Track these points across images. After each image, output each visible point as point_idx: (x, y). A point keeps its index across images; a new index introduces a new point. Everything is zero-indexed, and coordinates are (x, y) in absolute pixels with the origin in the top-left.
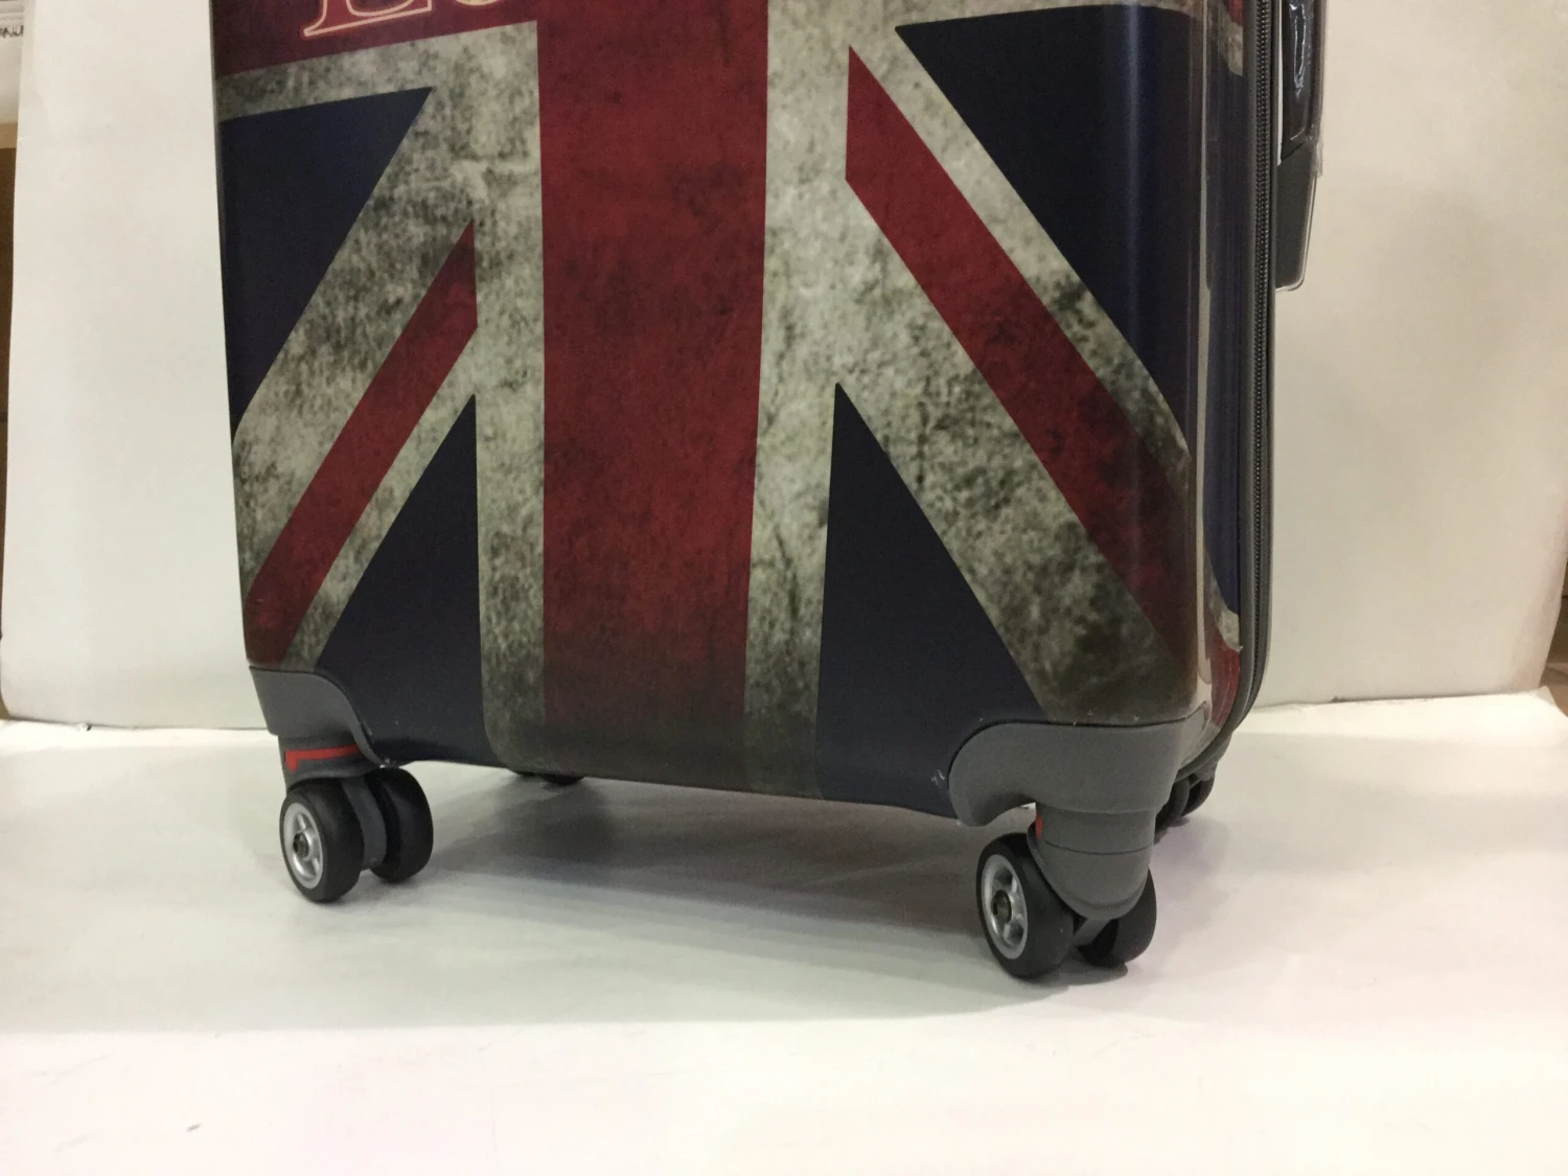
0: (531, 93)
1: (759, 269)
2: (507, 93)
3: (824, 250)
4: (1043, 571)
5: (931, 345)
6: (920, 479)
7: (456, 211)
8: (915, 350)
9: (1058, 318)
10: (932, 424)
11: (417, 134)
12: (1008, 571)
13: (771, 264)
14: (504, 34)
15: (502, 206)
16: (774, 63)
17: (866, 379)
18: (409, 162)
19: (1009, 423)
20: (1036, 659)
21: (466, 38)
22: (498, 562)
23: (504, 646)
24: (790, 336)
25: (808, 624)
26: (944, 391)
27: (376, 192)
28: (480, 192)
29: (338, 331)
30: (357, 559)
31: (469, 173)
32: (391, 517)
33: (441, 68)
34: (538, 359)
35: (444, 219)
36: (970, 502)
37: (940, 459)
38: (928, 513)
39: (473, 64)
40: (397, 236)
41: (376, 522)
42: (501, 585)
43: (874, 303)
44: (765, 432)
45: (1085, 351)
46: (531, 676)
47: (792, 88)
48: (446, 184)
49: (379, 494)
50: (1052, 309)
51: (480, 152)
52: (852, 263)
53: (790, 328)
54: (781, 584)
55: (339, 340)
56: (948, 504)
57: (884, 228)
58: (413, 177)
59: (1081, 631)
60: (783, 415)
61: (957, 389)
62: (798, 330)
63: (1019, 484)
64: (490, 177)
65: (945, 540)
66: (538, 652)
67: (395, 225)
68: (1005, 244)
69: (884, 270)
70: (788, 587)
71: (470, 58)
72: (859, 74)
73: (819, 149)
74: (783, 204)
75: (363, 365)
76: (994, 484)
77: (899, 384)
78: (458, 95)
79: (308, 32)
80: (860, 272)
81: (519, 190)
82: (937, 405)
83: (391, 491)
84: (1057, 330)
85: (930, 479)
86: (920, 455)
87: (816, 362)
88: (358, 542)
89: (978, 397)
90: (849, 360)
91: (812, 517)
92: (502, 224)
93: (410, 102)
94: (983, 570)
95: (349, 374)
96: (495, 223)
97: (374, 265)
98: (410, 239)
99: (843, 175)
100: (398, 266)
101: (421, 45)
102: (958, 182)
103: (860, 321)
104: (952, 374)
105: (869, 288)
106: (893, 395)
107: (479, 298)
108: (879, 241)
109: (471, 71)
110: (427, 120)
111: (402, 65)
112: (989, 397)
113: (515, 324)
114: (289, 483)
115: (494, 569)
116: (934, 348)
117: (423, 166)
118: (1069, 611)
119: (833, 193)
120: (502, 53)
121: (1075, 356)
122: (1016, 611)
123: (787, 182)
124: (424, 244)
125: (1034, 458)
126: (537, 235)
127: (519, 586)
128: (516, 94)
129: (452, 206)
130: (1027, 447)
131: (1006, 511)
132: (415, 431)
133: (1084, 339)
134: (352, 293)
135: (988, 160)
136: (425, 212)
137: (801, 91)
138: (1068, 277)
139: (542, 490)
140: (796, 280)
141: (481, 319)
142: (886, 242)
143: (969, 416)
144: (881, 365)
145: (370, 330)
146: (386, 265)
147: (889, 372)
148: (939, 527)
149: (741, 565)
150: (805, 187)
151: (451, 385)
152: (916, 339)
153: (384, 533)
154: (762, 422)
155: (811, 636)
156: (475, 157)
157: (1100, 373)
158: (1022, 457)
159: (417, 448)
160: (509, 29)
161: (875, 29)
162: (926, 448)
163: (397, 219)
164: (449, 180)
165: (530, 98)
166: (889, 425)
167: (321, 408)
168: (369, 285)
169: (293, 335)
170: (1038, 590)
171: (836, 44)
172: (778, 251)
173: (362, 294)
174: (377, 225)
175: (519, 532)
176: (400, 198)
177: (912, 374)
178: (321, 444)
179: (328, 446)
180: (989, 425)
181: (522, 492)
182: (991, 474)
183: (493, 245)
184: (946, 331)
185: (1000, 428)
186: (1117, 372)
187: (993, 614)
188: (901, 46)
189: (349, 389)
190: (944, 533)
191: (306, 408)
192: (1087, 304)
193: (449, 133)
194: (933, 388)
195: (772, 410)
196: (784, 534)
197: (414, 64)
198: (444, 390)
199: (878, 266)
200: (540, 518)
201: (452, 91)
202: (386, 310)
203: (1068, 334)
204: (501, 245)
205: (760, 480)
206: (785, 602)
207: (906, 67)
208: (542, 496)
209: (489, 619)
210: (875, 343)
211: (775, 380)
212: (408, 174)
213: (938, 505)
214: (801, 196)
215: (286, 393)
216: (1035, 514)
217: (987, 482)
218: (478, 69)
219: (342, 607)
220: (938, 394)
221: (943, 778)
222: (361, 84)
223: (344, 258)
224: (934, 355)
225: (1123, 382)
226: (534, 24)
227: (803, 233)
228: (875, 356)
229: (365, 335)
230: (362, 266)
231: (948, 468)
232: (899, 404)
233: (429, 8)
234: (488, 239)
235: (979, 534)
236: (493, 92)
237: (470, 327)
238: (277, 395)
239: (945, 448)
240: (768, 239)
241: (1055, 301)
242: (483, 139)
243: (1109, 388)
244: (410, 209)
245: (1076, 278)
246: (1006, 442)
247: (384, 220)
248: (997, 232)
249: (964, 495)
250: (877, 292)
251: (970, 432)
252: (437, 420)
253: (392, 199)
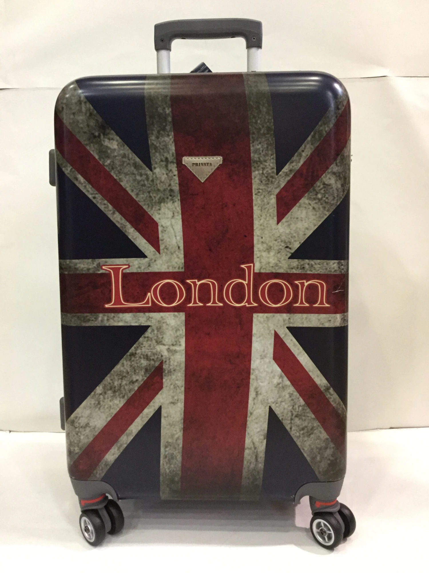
0: (183, 330)
1: (249, 378)
2: (175, 330)
3: (267, 375)
4: (320, 449)
5: (294, 398)
6: (291, 428)
7: (158, 358)
8: (290, 399)
9: (325, 394)
10: (294, 416)
11: (145, 337)
12: (312, 449)
13: (252, 377)
14: (174, 314)
15: (172, 357)
16: (254, 331)
17: (277, 405)
18: (142, 344)
19: (313, 416)
20: (318, 468)
21: (162, 314)
22: (167, 449)
23: (168, 471)
24: (257, 394)
25: (260, 463)
26: (297, 409)
27: (130, 351)
28: (165, 353)
29: (115, 387)
30: (118, 449)
31: (162, 349)
32: (131, 438)
33: (153, 321)
34: (182, 397)
35: (153, 360)
36: (303, 434)
37: (296, 424)
38: (292, 436)
39: (165, 321)
40: (137, 363)
41: (126, 439)
42: (168, 455)
43: (280, 388)
44: (249, 417)
45: (331, 400)
46: (176, 479)
47: (260, 337)
48: (154, 351)
49: (127, 431)
50: (324, 391)
51: (165, 343)
52: (274, 378)
53: (257, 392)
54: (254, 453)
55: (116, 391)
56: (298, 434)
57: (282, 371)
58: (143, 348)
59: (329, 462)
60: (255, 413)
61: (300, 408)
62: (259, 393)
63: (315, 430)
64: (168, 350)
65: (297, 442)
66: (180, 473)
67: (137, 360)
68: (313, 377)
69: (282, 381)
70: (255, 454)
71: (163, 319)
72: (277, 336)
73: (266, 352)
74: (255, 363)
75: (123, 397)
76: (309, 430)
77: (286, 406)
78: (159, 329)
79: (107, 306)
80: (276, 381)
81: (178, 354)
82: (295, 411)
83: (132, 431)
84: (325, 396)
85: (293, 428)
86: (291, 423)
87: (264, 401)
88: (119, 445)
89: (306, 410)
90: (273, 400)
91: (262, 437)
92: (172, 362)
93: (142, 329)
94: (306, 449)
95: (118, 399)
96: (170, 362)
97: (129, 371)
98: (142, 364)
99: (272, 358)
100: (137, 371)
101: (147, 314)
102: (301, 362)
103: (276, 392)
104: (299, 404)
105: (279, 384)
106: (284, 409)
107: (164, 380)
108: (281, 374)
109: (164, 323)
110: (148, 333)
111: (141, 319)
112: (308, 410)
113: (175, 387)
114: (94, 428)
115: (166, 451)
116: (295, 399)
117: (147, 346)
118: (326, 458)
119: (270, 362)
120: (174, 319)
121: (329, 402)
122: (313, 458)
123: (257, 358)
124: (146, 366)
125: (319, 424)
126: (183, 365)
127: (174, 456)
128: (177, 330)
129: (156, 357)
130: (317, 421)
131: (312, 436)
132: (141, 415)
133: (331, 398)
134: (121, 377)
135: (309, 358)
136: (147, 357)
137: (261, 338)
138: (327, 384)
139: (182, 431)
140: (259, 381)
141: (164, 386)
142: (283, 374)
143: (303, 414)
144: (281, 402)
145: (126, 387)
146: (133, 370)
147: (283, 404)
148: (295, 439)
149: (242, 449)
150: (262, 360)
151: (154, 403)
152: (290, 396)
153: (128, 442)
154: (249, 414)
155: (261, 466)
156: (164, 345)
157: (334, 405)
158: (316, 424)
159: (141, 420)
160: (176, 313)
161: (281, 326)
162: (292, 422)
163: (137, 358)
164: (155, 350)
165: (182, 331)
166: (283, 416)
167: (107, 408)
168: (127, 375)
169: (98, 387)
170: (319, 453)
171: (271, 329)
172: (254, 374)
173: (124, 378)
174: (130, 360)
175: (175, 442)
176: (139, 353)
177: (289, 404)
178: (107, 418)
179: (109, 419)
180: (308, 416)
181: (176, 431)
182: (308, 427)
183: (169, 367)
184: (298, 395)
185: (311, 417)
186: (337, 405)
187: (308, 459)
188: (287, 331)
189: (119, 403)
190: (297, 441)
191: (101, 408)
192: (331, 390)
193: (156, 338)
194: (294, 408)
195: (252, 411)
196: (254, 441)
197: (145, 319)
198: (151, 404)
199: (281, 379)
200: (181, 438)
201: (157, 327)
202: (132, 382)
203: (327, 397)
204: (171, 367)
205: (248, 428)
206: (254, 457)
207: (289, 336)
208: (182, 432)
209: (163, 464)
210: (280, 397)
211: (252, 404)
212: (142, 347)
213: (295, 434)
214: (261, 362)
215: (94, 404)
216: (319, 436)
217: (308, 429)
218: (166, 322)
219: (112, 463)
220: (296, 409)
221: (294, 496)
222: (125, 322)
223: (118, 368)
224: (295, 400)
225: (339, 407)
226: (184, 313)
227: (261, 370)
228: (280, 400)
229: (124, 388)
230: (125, 371)
231: (298, 426)
232: (286, 411)
233: (150, 305)
234: (167, 366)
235: (305, 441)
236: (171, 329)
237: (161, 388)
238: (91, 404)
239: (297, 421)
240: (252, 371)
241: (325, 390)
242: (167, 340)
243: (335, 408)
244: (142, 356)
245: (329, 385)
246: (312, 420)
247: (133, 359)
248: (311, 374)
249: (302, 432)
250: (281, 385)
251: (304, 418)
252: (148, 412)
253: (136, 353)
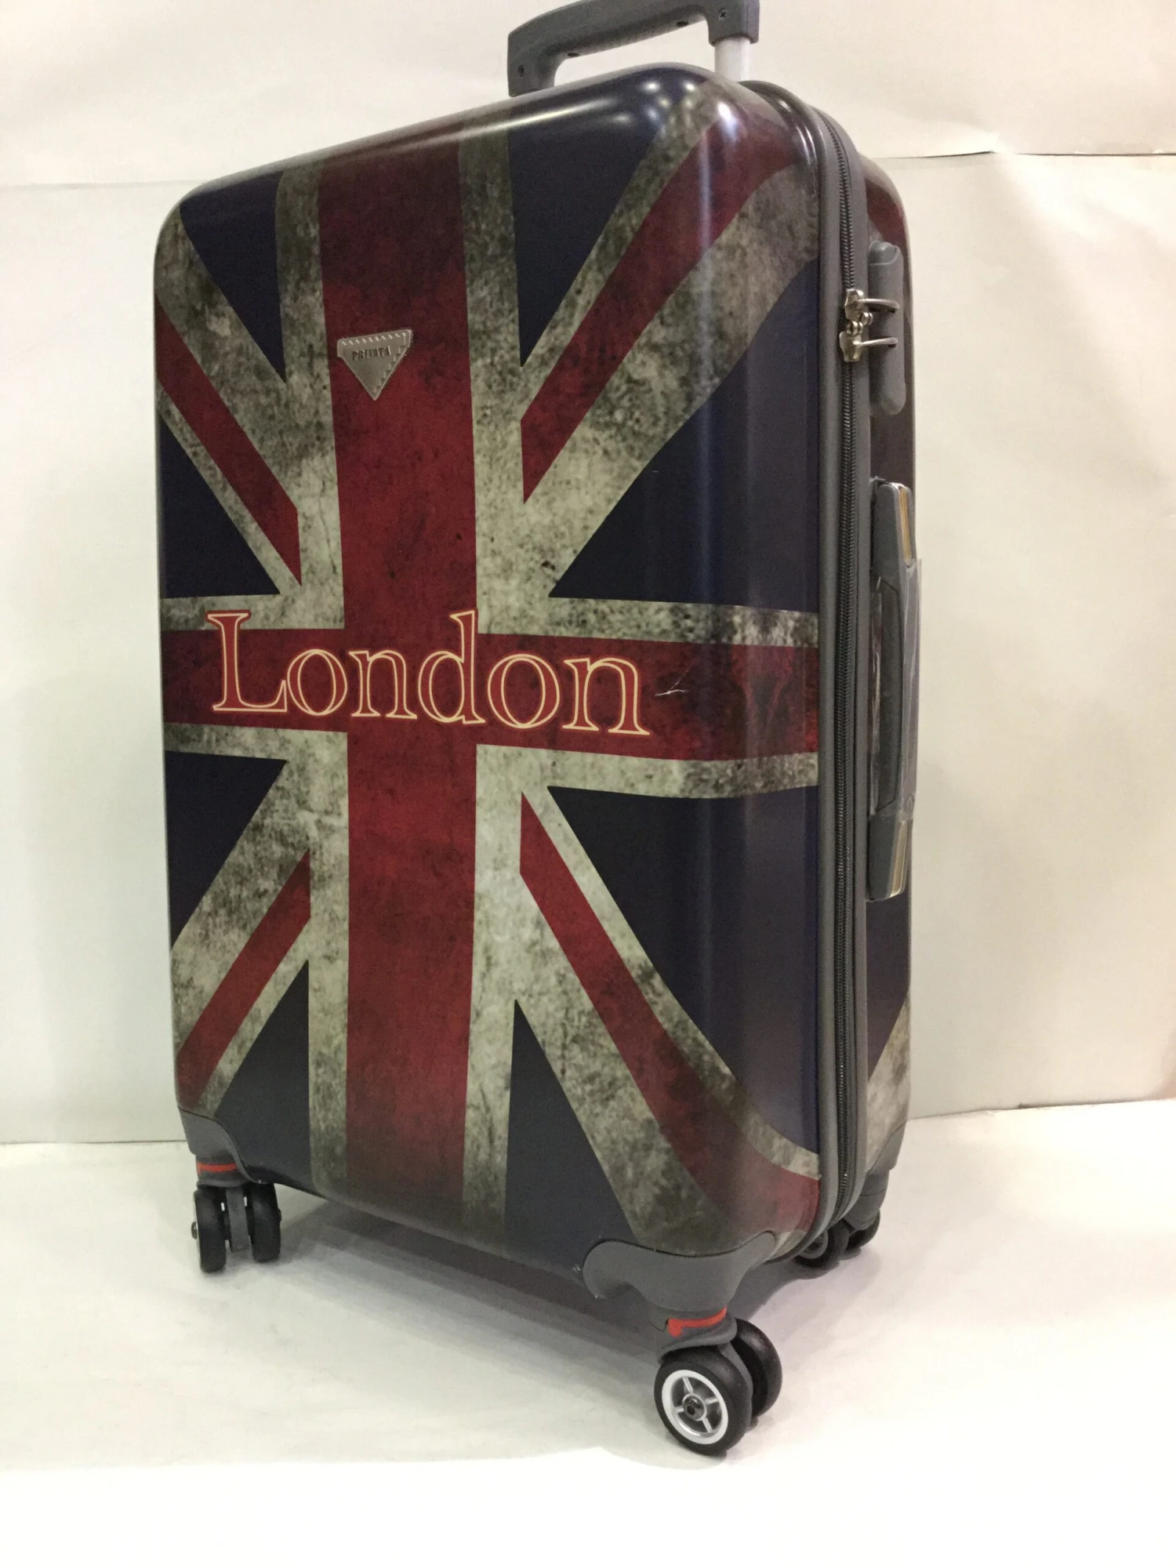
0: (344, 777)
1: (471, 918)
2: (329, 775)
3: (508, 915)
4: (634, 1147)
5: (569, 987)
6: (563, 1072)
7: (300, 842)
8: (560, 989)
9: (641, 987)
10: (569, 1038)
11: (278, 788)
12: (613, 1142)
13: (478, 915)
14: (328, 736)
15: (326, 844)
16: (480, 792)
17: (532, 1001)
18: (273, 804)
19: (613, 1047)
20: (631, 1202)
21: (308, 734)
22: (321, 1071)
23: (323, 1127)
24: (489, 962)
25: (499, 1152)
26: (576, 1019)
27: (254, 819)
28: (314, 833)
29: (231, 902)
30: (239, 1052)
31: (306, 818)
32: (259, 1029)
33: (292, 749)
34: (344, 945)
35: (293, 845)
36: (592, 1093)
37: (574, 1061)
38: (568, 1094)
39: (310, 751)
40: (265, 850)
41: (251, 1029)
42: (322, 1087)
43: (536, 954)
44: (475, 1022)
45: (657, 1010)
46: (339, 1150)
47: (490, 810)
48: (294, 823)
49: (252, 1011)
50: (637, 981)
51: (313, 807)
52: (523, 926)
53: (489, 959)
54: (484, 1120)
55: (232, 908)
56: (579, 1091)
57: (542, 908)
58: (275, 815)
59: (657, 1191)
60: (484, 1013)
61: (584, 1019)
62: (493, 961)
63: (620, 1088)
64: (319, 822)
65: (577, 1114)
66: (343, 1135)
67: (264, 842)
68: (610, 934)
69: (542, 935)
70: (488, 1125)
71: (308, 747)
72: (527, 811)
73: (505, 850)
74: (484, 880)
75: (244, 927)
76: (606, 1084)
77: (551, 1008)
78: (302, 770)
79: (216, 708)
80: (528, 933)
81: (336, 836)
82: (572, 1026)
83: (260, 1011)
84: (639, 994)
85: (568, 1073)
86: (563, 1056)
87: (504, 984)
88: (239, 1041)
89: (596, 1027)
90: (523, 988)
91: (501, 1083)
92: (326, 855)
93: (271, 769)
94: (599, 1139)
95: (236, 930)
96: (322, 854)
97: (252, 866)
98: (273, 853)
99: (519, 870)
100: (266, 869)
101: (281, 732)
102: (583, 890)
103: (528, 962)
104: (581, 1008)
105: (534, 944)
106: (548, 1015)
107: (312, 899)
108: (538, 917)
109: (310, 756)
110: (283, 781)
111: (270, 742)
112: (602, 1029)
113: (332, 920)
114: (201, 992)
115: (317, 1075)
116: (571, 990)
117: (281, 809)
118: (649, 1177)
119: (513, 880)
120: (328, 748)
121: (651, 1014)
122: (619, 1170)
123: (487, 867)
124: (281, 858)
125: (628, 1072)
126: (346, 866)
127: (332, 1089)
128: (334, 776)
129: (298, 838)
130: (624, 1065)
131: (612, 1103)
132: (274, 976)
133: (655, 1003)
134: (239, 879)
135: (600, 881)
136: (282, 839)
137: (494, 812)
138: (646, 962)
139: (346, 1030)
140: (492, 929)
141: (313, 912)
142: (543, 918)
143: (591, 1037)
144: (540, 994)
145: (249, 906)
146: (259, 867)
147: (545, 999)
148: (574, 1105)
149: (461, 1107)
150: (497, 873)
151: (295, 951)
152: (560, 982)
153: (255, 1037)
154: (473, 1016)
155: (501, 1160)
156: (311, 810)
157: (666, 1026)
158: (622, 1071)
159: (275, 986)
160: (331, 733)
161: (536, 784)
162: (566, 1053)
163: (266, 838)
164: (296, 821)
165: (343, 781)
166: (545, 1033)
167: (220, 948)
168: (248, 877)
169: (204, 898)
170: (631, 1159)
171: (515, 789)
172: (482, 908)
173: (245, 882)
174: (254, 840)
175: (333, 1055)
176: (268, 826)
177: (558, 1003)
178: (220, 972)
179: (223, 975)
180: (602, 1046)
181: (334, 1028)
182: (603, 1078)
183: (321, 867)
184: (577, 981)
185: (608, 1049)
186: (676, 1026)
187: (606, 1168)
188: (550, 798)
189: (236, 941)
190: (577, 1110)
191: (212, 945)
192: (657, 981)
193: (296, 792)
194: (569, 1016)
195: (479, 1008)
196: (486, 1091)
197: (277, 744)
198: (290, 953)
199: (538, 932)
200: (344, 1048)
201: (298, 766)
202: (259, 895)
203: (646, 998)
204: (325, 868)
205: (472, 1051)
206: (486, 1134)
207: (554, 812)
208: (346, 1035)
209: (315, 1108)
210: (537, 979)
211: (480, 989)
212: (272, 812)
213: (574, 1091)
214: (494, 878)
215: (200, 934)
216: (629, 1109)
217: (601, 1082)
218: (313, 755)
219: (230, 1081)
220: (573, 1020)
221: (579, 1269)
222: (246, 749)
223: (234, 857)
224: (570, 995)
225: (679, 1033)
226: (346, 734)
227: (497, 901)
228: (537, 988)
229: (245, 907)
230: (246, 865)
231: (579, 1068)
232: (551, 1022)
233: (285, 710)
234: (317, 863)
235: (597, 1115)
236: (322, 772)
237: (306, 917)
238: (194, 934)
239: (576, 1054)
240: (476, 900)
241: (639, 976)
242: (316, 800)
243: (671, 1035)
244: (273, 835)
245: (650, 964)
246: (612, 1059)
247: (258, 838)
248: (606, 926)
249: (588, 1088)
250: (538, 948)
251: (592, 1048)
252: (286, 971)
253: (263, 825)
